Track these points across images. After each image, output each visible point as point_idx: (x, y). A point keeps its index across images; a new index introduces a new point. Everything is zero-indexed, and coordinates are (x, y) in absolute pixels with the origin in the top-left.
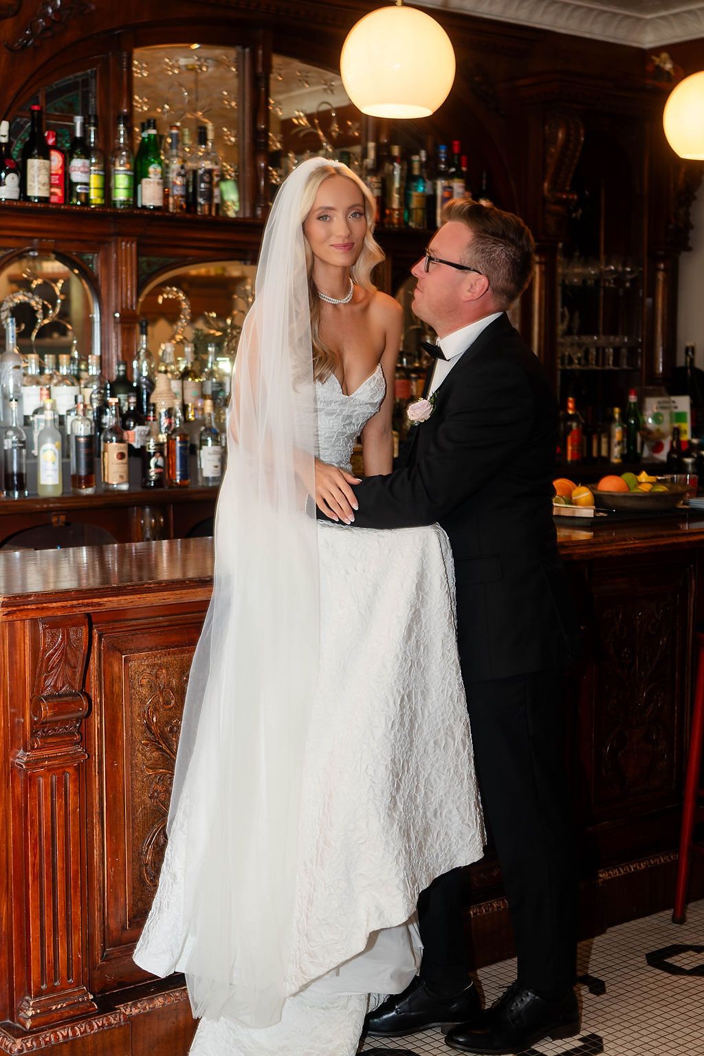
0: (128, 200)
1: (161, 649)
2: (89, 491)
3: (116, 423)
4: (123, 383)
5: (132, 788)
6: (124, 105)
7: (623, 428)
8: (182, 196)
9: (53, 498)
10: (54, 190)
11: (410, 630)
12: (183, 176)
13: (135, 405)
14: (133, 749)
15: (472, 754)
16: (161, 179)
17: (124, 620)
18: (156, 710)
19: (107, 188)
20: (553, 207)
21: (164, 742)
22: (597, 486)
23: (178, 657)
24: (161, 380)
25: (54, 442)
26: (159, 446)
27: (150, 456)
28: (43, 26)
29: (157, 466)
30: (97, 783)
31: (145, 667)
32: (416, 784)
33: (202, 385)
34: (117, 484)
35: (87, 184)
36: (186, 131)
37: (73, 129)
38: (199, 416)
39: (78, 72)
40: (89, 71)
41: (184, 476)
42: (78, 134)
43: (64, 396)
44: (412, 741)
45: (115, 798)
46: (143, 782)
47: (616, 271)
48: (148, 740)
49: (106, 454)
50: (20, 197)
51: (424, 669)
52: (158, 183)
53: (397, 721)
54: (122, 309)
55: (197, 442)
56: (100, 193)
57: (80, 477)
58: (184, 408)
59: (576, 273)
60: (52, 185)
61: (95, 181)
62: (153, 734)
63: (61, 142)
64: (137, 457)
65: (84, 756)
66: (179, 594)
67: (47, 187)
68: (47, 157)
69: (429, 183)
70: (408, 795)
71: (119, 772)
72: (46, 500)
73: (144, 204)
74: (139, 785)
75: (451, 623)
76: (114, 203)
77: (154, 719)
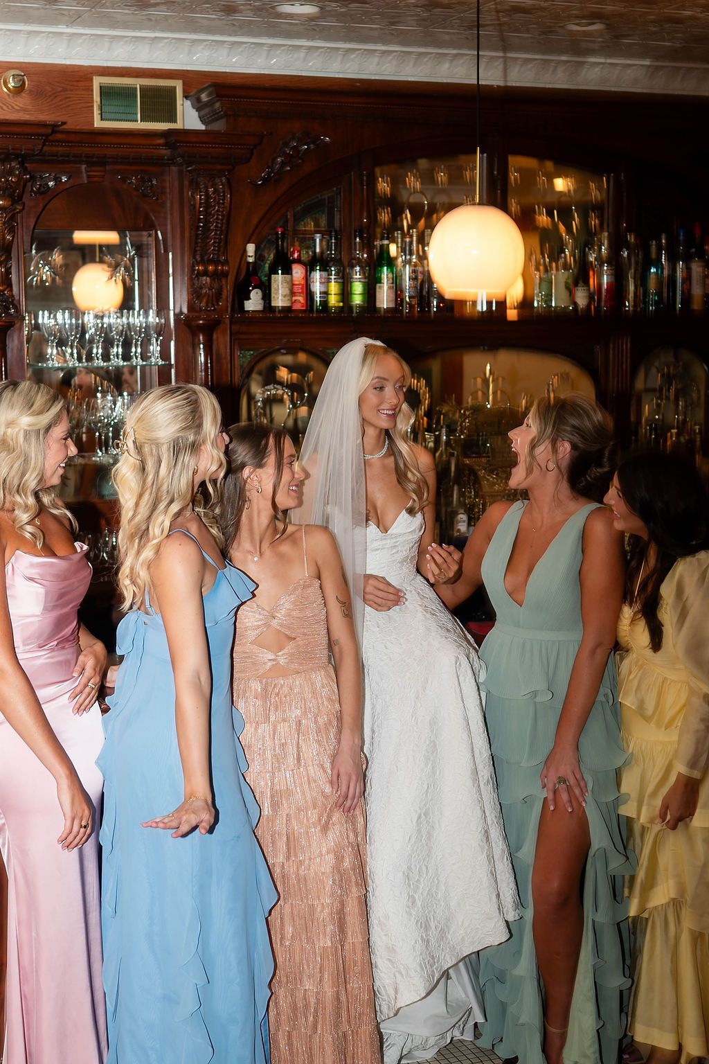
0: (365, 304)
6: (364, 217)
10: (295, 298)
16: (393, 283)
28: (281, 163)
35: (326, 292)
37: (313, 245)
39: (323, 191)
40: (335, 189)
42: (318, 250)
50: (264, 307)
52: (391, 287)
56: (339, 297)
60: (292, 293)
61: (334, 288)
67: (290, 297)
73: (378, 306)
76: (351, 308)
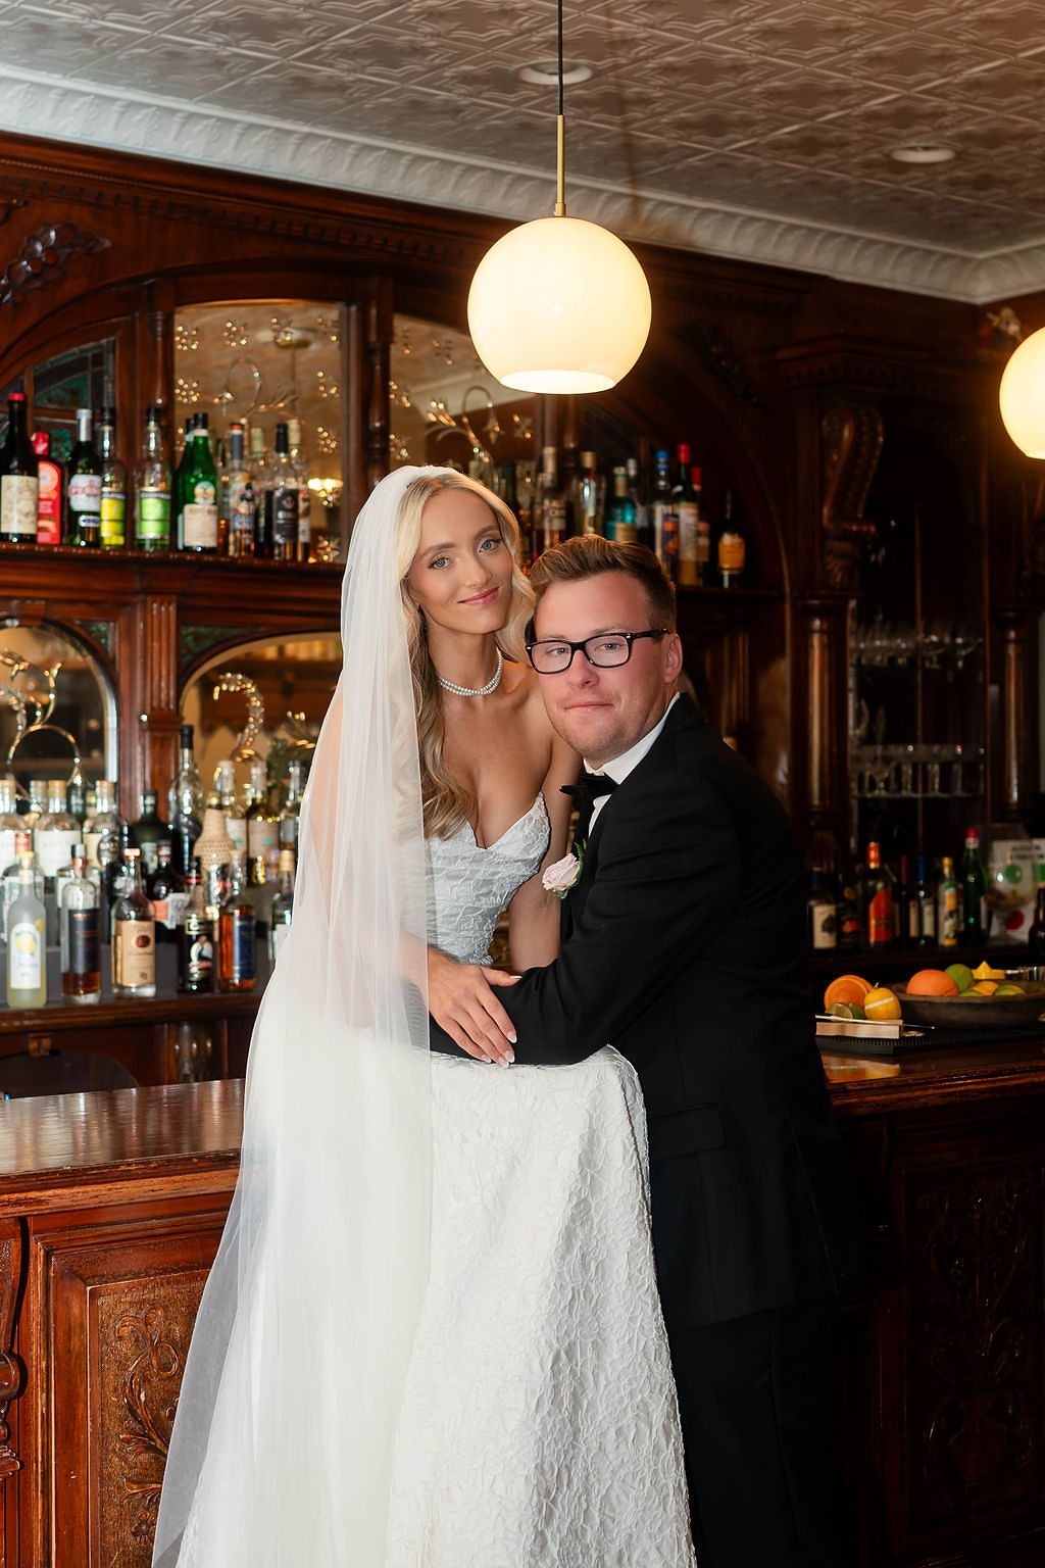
0: (162, 539)
1: (156, 1275)
2: (90, 999)
3: (136, 888)
4: (155, 825)
5: (103, 1517)
6: (158, 392)
7: (958, 891)
8: (248, 532)
9: (29, 1010)
10: (43, 523)
11: (569, 1236)
12: (250, 500)
13: (168, 859)
14: (104, 1448)
15: (681, 1450)
16: (214, 504)
17: (91, 1225)
18: (145, 1380)
19: (129, 520)
20: (838, 545)
21: (158, 1436)
22: (907, 985)
23: (185, 1288)
24: (211, 820)
25: (33, 921)
26: (206, 924)
27: (190, 941)
28: (27, 272)
29: (201, 957)
30: (40, 1511)
31: (127, 1306)
32: (585, 1507)
33: (279, 825)
34: (137, 987)
35: (97, 514)
36: (257, 432)
37: (75, 429)
38: (273, 877)
39: (85, 343)
40: (104, 341)
41: (246, 973)
42: (83, 437)
43: (55, 847)
44: (576, 1432)
45: (71, 1536)
46: (122, 1506)
47: (940, 644)
48: (130, 1434)
49: (119, 938)
51: (597, 1304)
52: (209, 512)
53: (546, 1397)
54: (153, 709)
55: (269, 919)
56: (118, 527)
57: (76, 977)
58: (250, 864)
59: (878, 646)
60: (39, 516)
61: (110, 509)
62: (140, 1423)
63: (57, 450)
64: (170, 942)
65: (14, 1464)
66: (179, 1182)
67: (34, 518)
68: (33, 472)
69: (641, 510)
70: (569, 1529)
71: (79, 1491)
72: (20, 1014)
73: (187, 544)
74: (113, 1512)
75: (643, 1221)
76: (141, 544)
77: (142, 1396)
